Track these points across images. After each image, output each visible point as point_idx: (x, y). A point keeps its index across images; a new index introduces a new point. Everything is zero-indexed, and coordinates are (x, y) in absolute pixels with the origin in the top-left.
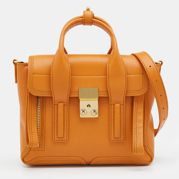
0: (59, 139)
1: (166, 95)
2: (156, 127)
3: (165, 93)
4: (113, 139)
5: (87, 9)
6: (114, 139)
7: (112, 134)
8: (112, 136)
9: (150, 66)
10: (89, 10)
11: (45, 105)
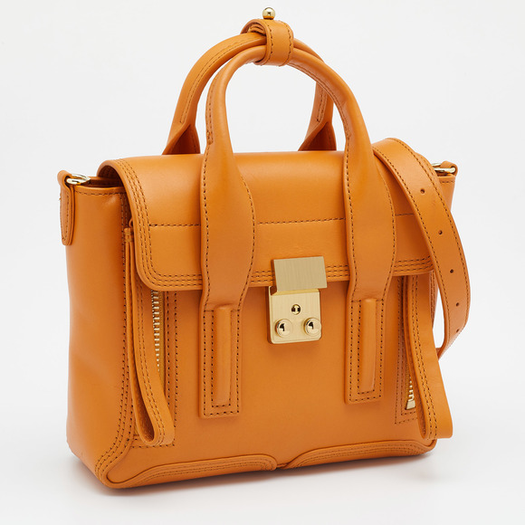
0: (217, 410)
1: (465, 268)
2: (438, 343)
3: (464, 264)
4: (355, 396)
5: (266, 14)
6: (358, 397)
7: (355, 383)
8: (355, 389)
9: (423, 191)
10: (271, 19)
11: (172, 314)
